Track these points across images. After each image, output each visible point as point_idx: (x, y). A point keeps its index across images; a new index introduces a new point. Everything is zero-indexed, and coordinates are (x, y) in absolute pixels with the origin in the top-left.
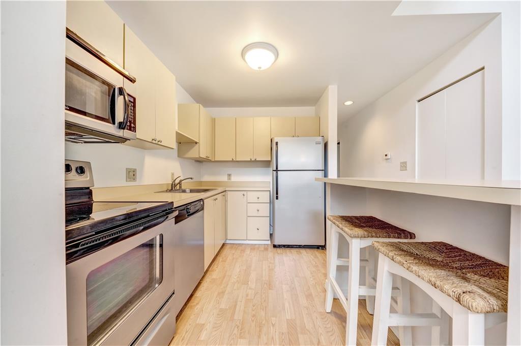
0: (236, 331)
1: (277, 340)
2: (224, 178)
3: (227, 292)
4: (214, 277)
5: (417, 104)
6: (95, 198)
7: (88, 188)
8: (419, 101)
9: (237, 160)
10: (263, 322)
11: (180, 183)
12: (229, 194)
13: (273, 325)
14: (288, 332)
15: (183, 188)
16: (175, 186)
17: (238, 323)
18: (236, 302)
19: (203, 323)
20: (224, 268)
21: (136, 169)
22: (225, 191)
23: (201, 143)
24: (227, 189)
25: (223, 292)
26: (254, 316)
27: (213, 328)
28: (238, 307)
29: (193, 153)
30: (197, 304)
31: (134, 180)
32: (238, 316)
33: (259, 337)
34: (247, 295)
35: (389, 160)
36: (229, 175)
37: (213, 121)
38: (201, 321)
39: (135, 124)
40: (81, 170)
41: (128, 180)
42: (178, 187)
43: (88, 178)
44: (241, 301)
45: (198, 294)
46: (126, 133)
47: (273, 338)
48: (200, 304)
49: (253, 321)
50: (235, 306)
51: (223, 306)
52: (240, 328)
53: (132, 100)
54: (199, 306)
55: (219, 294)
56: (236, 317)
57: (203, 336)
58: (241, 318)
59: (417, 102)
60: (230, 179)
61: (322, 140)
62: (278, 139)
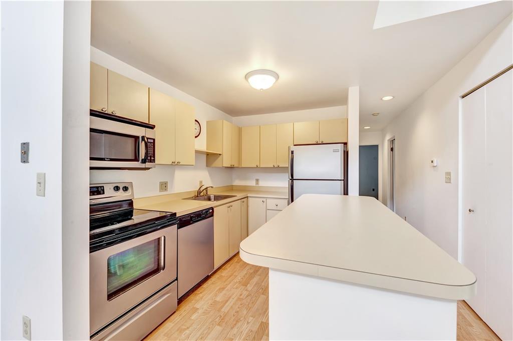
0: (217, 320)
1: (245, 334)
2: (252, 183)
3: (226, 289)
4: (223, 274)
5: (461, 101)
6: (135, 206)
7: (131, 200)
8: (463, 97)
9: (261, 166)
10: (241, 319)
11: (206, 189)
12: (250, 199)
13: (248, 323)
14: (256, 332)
16: (200, 192)
17: (222, 315)
18: (230, 298)
19: (198, 307)
20: (235, 268)
21: (167, 182)
22: (247, 197)
23: (224, 154)
24: (248, 195)
25: (223, 289)
26: (237, 312)
27: (204, 313)
28: (228, 302)
29: (217, 163)
30: (201, 293)
31: (166, 190)
32: (225, 309)
33: (232, 328)
34: (241, 295)
35: (435, 168)
36: (257, 180)
37: (240, 131)
38: (198, 306)
39: (154, 157)
40: (126, 189)
41: (161, 190)
42: (204, 193)
43: (130, 194)
44: (233, 299)
45: (205, 286)
46: (148, 165)
47: (242, 332)
48: (203, 293)
49: (234, 315)
50: (227, 301)
51: (218, 299)
52: (222, 318)
53: (152, 141)
54: (201, 295)
55: (219, 289)
56: (223, 310)
57: (194, 317)
58: (226, 311)
59: (459, 98)
60: (257, 183)
61: (340, 147)
62: (293, 148)
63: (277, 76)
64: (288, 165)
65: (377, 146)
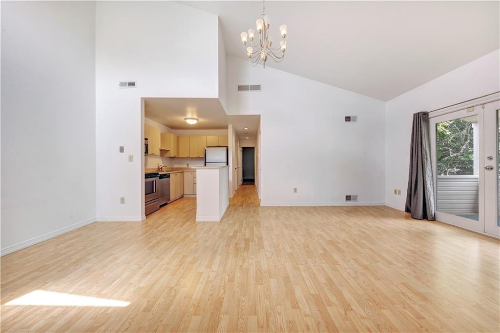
2: (185, 166)
9: (191, 157)
11: (161, 168)
12: (185, 173)
15: (163, 170)
23: (171, 150)
24: (183, 171)
29: (167, 155)
36: (188, 164)
37: (178, 138)
39: (148, 151)
42: (160, 170)
60: (188, 166)
61: (225, 148)
62: (206, 148)
63: (198, 120)
64: (203, 156)
65: (254, 148)
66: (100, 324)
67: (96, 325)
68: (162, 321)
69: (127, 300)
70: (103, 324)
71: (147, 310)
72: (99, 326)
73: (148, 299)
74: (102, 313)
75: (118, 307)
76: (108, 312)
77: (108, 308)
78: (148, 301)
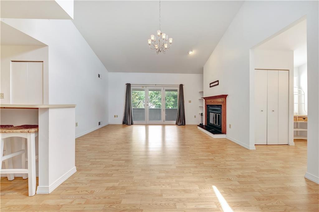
66: (230, 190)
67: (231, 191)
68: (212, 171)
69: (212, 188)
70: (229, 188)
71: (211, 177)
72: (231, 189)
73: (205, 180)
74: (226, 194)
75: (218, 189)
76: (223, 191)
77: (222, 193)
78: (206, 179)
